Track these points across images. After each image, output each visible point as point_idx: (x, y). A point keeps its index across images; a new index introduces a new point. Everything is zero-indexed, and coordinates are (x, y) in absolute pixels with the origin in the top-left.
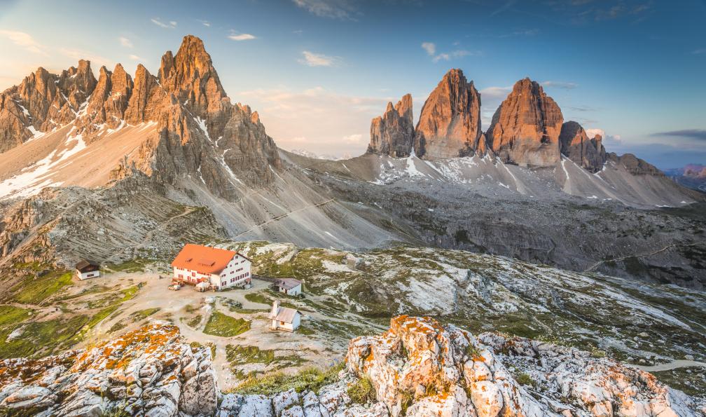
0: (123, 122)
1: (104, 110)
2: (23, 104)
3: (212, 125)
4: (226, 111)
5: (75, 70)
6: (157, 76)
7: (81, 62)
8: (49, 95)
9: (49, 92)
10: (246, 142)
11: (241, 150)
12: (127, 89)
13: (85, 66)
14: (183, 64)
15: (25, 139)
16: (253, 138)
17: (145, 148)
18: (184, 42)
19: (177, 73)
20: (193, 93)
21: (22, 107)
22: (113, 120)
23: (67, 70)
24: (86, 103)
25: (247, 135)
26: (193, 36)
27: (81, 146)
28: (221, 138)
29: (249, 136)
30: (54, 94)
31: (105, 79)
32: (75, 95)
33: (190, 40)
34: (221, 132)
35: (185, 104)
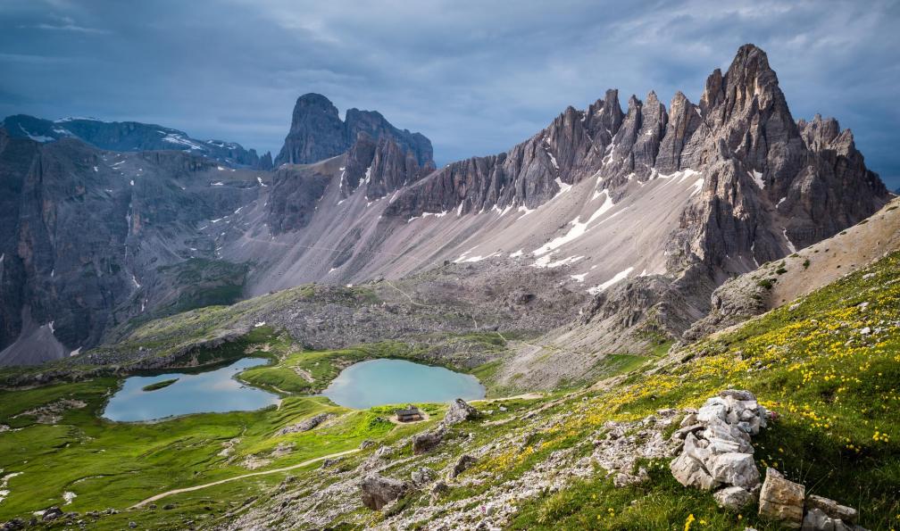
0: (654, 171)
1: (633, 156)
2: (551, 151)
3: (773, 181)
4: (795, 160)
5: (601, 103)
6: (698, 104)
7: (609, 92)
8: (576, 139)
9: (576, 135)
10: (821, 206)
11: (813, 219)
12: (660, 125)
13: (612, 98)
14: (736, 88)
15: (553, 194)
16: (833, 199)
17: (687, 216)
18: (740, 55)
19: (727, 101)
20: (749, 136)
21: (550, 154)
22: (643, 169)
23: (593, 104)
24: (612, 145)
25: (824, 196)
26: (752, 46)
27: (609, 204)
28: (783, 200)
29: (827, 197)
30: (580, 136)
31: (634, 113)
32: (601, 137)
33: (748, 52)
34: (784, 192)
35: (736, 152)
